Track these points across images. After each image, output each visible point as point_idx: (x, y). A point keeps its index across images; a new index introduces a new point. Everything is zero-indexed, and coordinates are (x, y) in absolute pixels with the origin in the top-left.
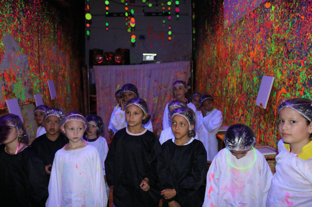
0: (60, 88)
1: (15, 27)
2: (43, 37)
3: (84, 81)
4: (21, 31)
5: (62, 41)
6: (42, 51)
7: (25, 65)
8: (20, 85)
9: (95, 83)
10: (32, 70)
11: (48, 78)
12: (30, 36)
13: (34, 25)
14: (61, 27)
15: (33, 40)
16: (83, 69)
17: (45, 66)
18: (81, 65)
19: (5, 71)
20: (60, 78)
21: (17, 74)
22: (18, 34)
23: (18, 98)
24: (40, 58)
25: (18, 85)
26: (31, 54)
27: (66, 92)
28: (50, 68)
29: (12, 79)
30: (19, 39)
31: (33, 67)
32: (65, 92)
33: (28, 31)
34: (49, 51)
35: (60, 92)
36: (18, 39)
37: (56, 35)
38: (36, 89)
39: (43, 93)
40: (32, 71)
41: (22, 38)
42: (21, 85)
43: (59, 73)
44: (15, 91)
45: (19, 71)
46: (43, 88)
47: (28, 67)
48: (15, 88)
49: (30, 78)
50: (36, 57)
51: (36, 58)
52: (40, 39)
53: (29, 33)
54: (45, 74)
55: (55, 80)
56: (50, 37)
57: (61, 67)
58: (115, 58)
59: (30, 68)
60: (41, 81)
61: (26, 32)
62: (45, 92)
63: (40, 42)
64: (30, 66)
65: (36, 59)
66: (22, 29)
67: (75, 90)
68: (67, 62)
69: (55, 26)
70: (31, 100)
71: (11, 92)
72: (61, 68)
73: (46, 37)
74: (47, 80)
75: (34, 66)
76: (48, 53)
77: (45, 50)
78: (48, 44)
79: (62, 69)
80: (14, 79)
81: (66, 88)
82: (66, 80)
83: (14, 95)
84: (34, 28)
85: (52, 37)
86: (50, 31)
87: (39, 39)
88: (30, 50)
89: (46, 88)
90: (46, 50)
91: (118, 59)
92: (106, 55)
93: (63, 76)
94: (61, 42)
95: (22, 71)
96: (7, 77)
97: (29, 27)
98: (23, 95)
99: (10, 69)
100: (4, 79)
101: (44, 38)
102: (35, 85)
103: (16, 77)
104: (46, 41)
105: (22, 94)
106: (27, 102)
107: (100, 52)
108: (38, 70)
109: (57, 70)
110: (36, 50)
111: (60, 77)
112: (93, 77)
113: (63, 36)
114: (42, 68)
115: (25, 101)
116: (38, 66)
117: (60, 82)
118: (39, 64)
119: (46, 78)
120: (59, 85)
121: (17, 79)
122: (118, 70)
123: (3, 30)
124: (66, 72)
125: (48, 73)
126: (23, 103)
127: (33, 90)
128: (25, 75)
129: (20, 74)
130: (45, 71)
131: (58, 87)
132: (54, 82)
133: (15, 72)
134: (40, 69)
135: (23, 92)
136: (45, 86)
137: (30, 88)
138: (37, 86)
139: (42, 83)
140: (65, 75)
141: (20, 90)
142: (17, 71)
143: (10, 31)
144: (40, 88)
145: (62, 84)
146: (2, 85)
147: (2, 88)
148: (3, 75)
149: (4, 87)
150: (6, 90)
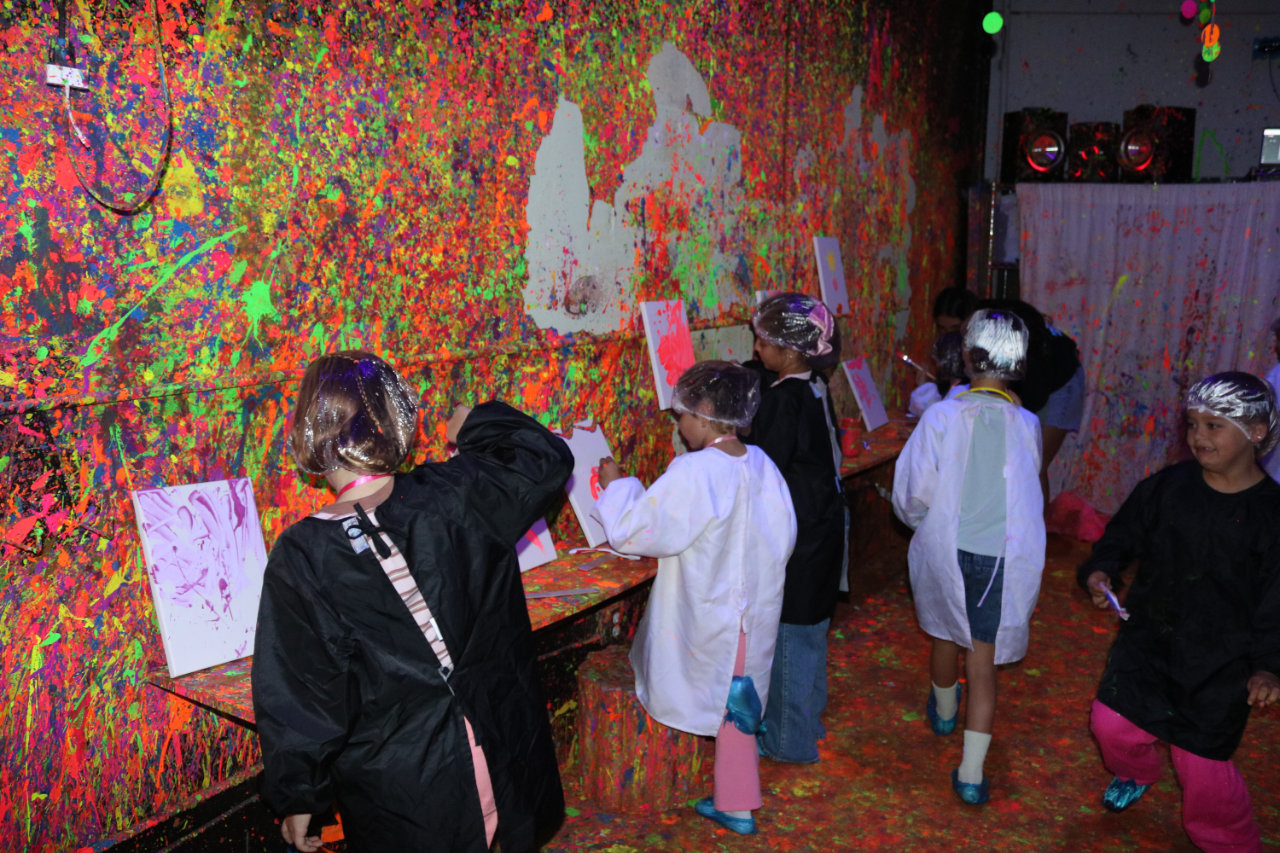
0: (866, 270)
1: (697, 17)
2: (808, 56)
3: (973, 251)
4: (722, 33)
5: (887, 75)
6: (798, 114)
7: (729, 168)
8: (700, 249)
9: (1018, 261)
10: (754, 189)
11: (816, 228)
12: (753, 53)
13: (773, 7)
14: (888, 15)
15: (765, 70)
16: (971, 194)
18: (967, 176)
19: (648, 189)
20: (867, 228)
21: (693, 204)
22: (709, 43)
23: (690, 299)
24: (789, 143)
25: (696, 248)
26: (756, 125)
27: (891, 290)
28: (828, 187)
29: (675, 221)
30: (713, 63)
31: (757, 179)
32: (887, 290)
33: (747, 32)
34: (831, 115)
35: (862, 289)
36: (707, 66)
37: (865, 47)
38: (762, 267)
40: (754, 196)
41: (721, 61)
42: (705, 250)
43: (867, 209)
44: (677, 271)
45: (702, 192)
46: (794, 266)
47: (739, 178)
48: (680, 259)
49: (742, 223)
50: (775, 139)
51: (772, 141)
52: (796, 66)
53: (752, 41)
54: (805, 208)
55: (847, 238)
56: (839, 57)
57: (877, 183)
58: (1118, 149)
59: (747, 181)
60: (788, 235)
61: (740, 38)
62: (799, 281)
63: (792, 75)
64: (748, 174)
65: (772, 148)
66: (726, 25)
67: (927, 286)
68: (905, 165)
69: (860, 9)
70: (741, 310)
71: (667, 275)
72: (874, 186)
73: (822, 57)
74: (811, 236)
75: (763, 175)
76: (822, 122)
77: (813, 110)
78: (825, 84)
79: (879, 191)
80: (682, 225)
81: (891, 271)
82: (895, 238)
83: (676, 285)
84: (774, 21)
85: (845, 55)
86: (838, 30)
87: (792, 65)
88: (749, 110)
89: (806, 267)
90: (817, 111)
91: (1132, 158)
92: (1079, 137)
93: (884, 224)
94: (882, 76)
95: (714, 191)
96: (655, 213)
97: (752, 16)
98: (711, 286)
99: (669, 184)
100: (644, 220)
101: (812, 60)
102: (762, 251)
103: (691, 214)
104: (821, 73)
105: (706, 282)
106: (723, 315)
107: (1052, 123)
108: (779, 191)
109: (858, 196)
110: (777, 110)
111: (870, 224)
112: (1011, 230)
113: (893, 50)
114: (795, 184)
115: (717, 314)
116: (781, 176)
117: (867, 246)
118: (783, 167)
119: (810, 226)
120: (862, 258)
121: (694, 223)
122: (1130, 208)
123: (651, 31)
124: (897, 208)
125: (820, 204)
126: (708, 320)
127: (752, 270)
128: (726, 210)
129: (707, 204)
130: (805, 197)
131: (857, 265)
132: (841, 246)
133: (688, 195)
134: (785, 189)
135: (711, 276)
136: (802, 256)
137: (741, 263)
138: (768, 257)
139: (789, 246)
140: (892, 219)
141: (699, 267)
142: (693, 191)
143: (678, 35)
144: (781, 266)
145: (877, 254)
146: (635, 245)
147: (632, 254)
148: (639, 204)
149: (643, 251)
150: (648, 265)
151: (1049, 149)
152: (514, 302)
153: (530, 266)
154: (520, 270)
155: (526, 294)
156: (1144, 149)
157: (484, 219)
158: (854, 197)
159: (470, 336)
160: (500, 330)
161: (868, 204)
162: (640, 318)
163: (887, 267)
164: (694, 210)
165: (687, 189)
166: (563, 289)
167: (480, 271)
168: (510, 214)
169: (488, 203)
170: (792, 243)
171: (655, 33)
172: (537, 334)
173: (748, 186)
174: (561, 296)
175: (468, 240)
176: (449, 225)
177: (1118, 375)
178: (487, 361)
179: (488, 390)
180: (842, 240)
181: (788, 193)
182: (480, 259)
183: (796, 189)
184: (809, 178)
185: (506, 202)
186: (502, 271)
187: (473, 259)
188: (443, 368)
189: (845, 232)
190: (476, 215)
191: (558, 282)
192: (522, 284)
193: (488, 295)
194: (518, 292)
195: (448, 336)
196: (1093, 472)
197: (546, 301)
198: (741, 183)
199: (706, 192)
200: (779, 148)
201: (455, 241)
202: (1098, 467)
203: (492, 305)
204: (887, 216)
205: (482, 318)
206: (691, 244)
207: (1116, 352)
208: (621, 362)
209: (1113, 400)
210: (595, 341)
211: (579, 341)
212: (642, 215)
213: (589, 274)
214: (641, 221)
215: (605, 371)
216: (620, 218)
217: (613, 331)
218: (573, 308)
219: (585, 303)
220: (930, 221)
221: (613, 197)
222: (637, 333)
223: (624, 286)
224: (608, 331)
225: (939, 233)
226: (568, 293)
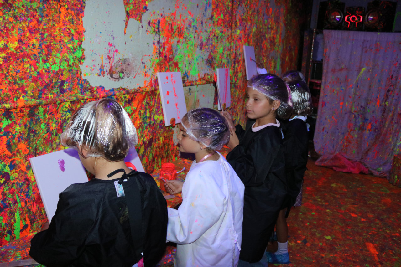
0: (265, 61)
3: (305, 56)
7: (206, 10)
8: (189, 48)
9: (322, 60)
10: (218, 21)
11: (245, 42)
16: (305, 33)
17: (243, 19)
18: (303, 27)
19: (162, 15)
20: (266, 43)
21: (187, 25)
23: (184, 71)
27: (274, 69)
28: (251, 24)
29: (177, 33)
31: (219, 17)
32: (272, 70)
38: (220, 57)
39: (234, 67)
40: (217, 25)
42: (192, 48)
43: (266, 36)
44: (177, 58)
45: (192, 20)
46: (235, 58)
47: (210, 16)
48: (179, 52)
49: (211, 37)
54: (240, 33)
55: (258, 47)
57: (271, 25)
59: (214, 17)
60: (232, 44)
62: (237, 65)
64: (215, 14)
65: (227, 3)
68: (282, 19)
70: (209, 77)
71: (171, 59)
72: (269, 26)
74: (243, 45)
75: (222, 16)
79: (272, 28)
80: (180, 35)
81: (274, 62)
82: (276, 49)
83: (176, 64)
89: (240, 58)
93: (272, 42)
95: (197, 20)
96: (165, 28)
98: (195, 66)
99: (174, 14)
100: (159, 31)
102: (221, 50)
103: (185, 30)
105: (192, 63)
106: (200, 79)
108: (229, 24)
109: (263, 29)
111: (267, 42)
112: (320, 48)
114: (237, 21)
115: (198, 78)
116: (230, 17)
117: (266, 51)
118: (231, 13)
119: (242, 40)
120: (263, 56)
121: (187, 35)
124: (278, 36)
125: (247, 31)
126: (193, 82)
127: (215, 59)
128: (203, 30)
129: (194, 26)
130: (241, 28)
131: (261, 59)
132: (255, 50)
133: (184, 21)
134: (232, 23)
135: (195, 61)
136: (239, 54)
137: (210, 55)
138: (223, 53)
139: (233, 49)
140: (276, 41)
141: (189, 56)
142: (187, 19)
144: (229, 57)
145: (269, 54)
146: (154, 44)
147: (152, 48)
148: (157, 23)
149: (158, 47)
150: (160, 54)
151: (337, 17)
152: (75, 72)
153: (86, 52)
154: (78, 54)
155: (83, 68)
158: (262, 30)
160: (65, 88)
161: (267, 34)
162: (156, 81)
163: (273, 60)
164: (187, 28)
165: (184, 18)
166: (108, 65)
167: (49, 54)
168: (71, 21)
170: (234, 47)
172: (91, 89)
173: (215, 20)
174: (106, 69)
180: (256, 48)
181: (233, 25)
183: (237, 23)
185: (68, 14)
186: (66, 54)
189: (257, 44)
191: (105, 61)
193: (55, 68)
197: (97, 71)
198: (211, 18)
199: (194, 21)
200: (230, 4)
204: (274, 40)
205: (51, 81)
206: (185, 45)
208: (144, 103)
210: (128, 93)
211: (117, 94)
212: (158, 28)
213: (125, 57)
214: (158, 31)
215: (135, 108)
216: (145, 28)
217: (140, 87)
218: (114, 76)
219: (123, 73)
220: (290, 43)
221: (141, 18)
222: (153, 89)
223: (146, 64)
224: (136, 87)
225: (293, 47)
226: (111, 67)
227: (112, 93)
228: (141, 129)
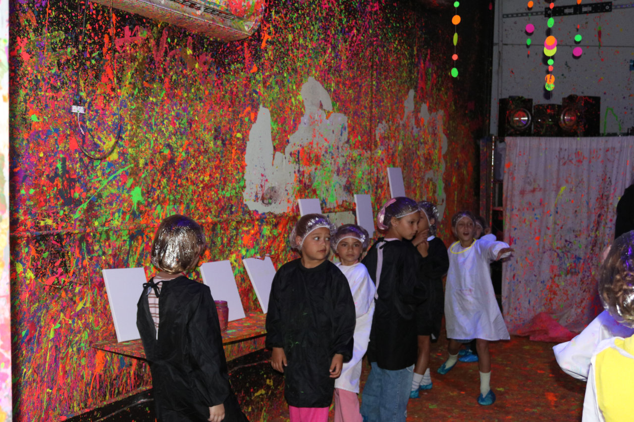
0: (418, 184)
1: (325, 64)
2: (383, 77)
3: (483, 174)
4: (338, 70)
5: (429, 83)
6: (378, 106)
7: (341, 135)
8: (326, 174)
10: (355, 144)
11: (389, 163)
12: (354, 78)
13: (364, 55)
14: (429, 52)
15: (360, 86)
16: (481, 143)
19: (301, 146)
20: (418, 162)
21: (323, 152)
22: (331, 76)
23: (322, 198)
24: (373, 121)
25: (325, 173)
26: (355, 113)
27: (433, 195)
28: (395, 142)
29: (314, 161)
30: (333, 85)
31: (356, 139)
32: (431, 195)
33: (351, 68)
34: (397, 105)
35: (416, 194)
36: (331, 86)
37: (416, 69)
38: (359, 182)
39: (376, 193)
41: (337, 84)
42: (329, 174)
43: (418, 153)
44: (315, 185)
45: (328, 147)
46: (377, 182)
47: (346, 140)
48: (317, 179)
49: (348, 161)
50: (366, 119)
51: (364, 120)
52: (377, 82)
53: (353, 73)
54: (382, 153)
55: (406, 168)
56: (401, 76)
57: (424, 139)
59: (351, 141)
60: (373, 167)
61: (347, 72)
62: (380, 190)
63: (374, 87)
64: (351, 137)
65: (364, 123)
66: (339, 66)
67: (456, 193)
68: (441, 129)
69: (413, 50)
70: (348, 204)
71: (310, 186)
72: (422, 140)
73: (391, 77)
74: (386, 167)
75: (359, 137)
76: (392, 109)
77: (387, 104)
78: (393, 90)
79: (425, 143)
80: (318, 162)
81: (433, 185)
82: (435, 167)
83: (314, 191)
84: (365, 62)
85: (404, 74)
86: (400, 62)
87: (374, 83)
88: (352, 106)
89: (383, 183)
90: (389, 104)
91: (567, 123)
92: (539, 112)
93: (428, 160)
94: (426, 84)
95: (333, 146)
96: (304, 157)
97: (353, 60)
98: (332, 192)
99: (311, 143)
101: (386, 79)
102: (359, 175)
103: (322, 157)
104: (391, 85)
105: (330, 190)
106: (338, 206)
107: (525, 104)
108: (368, 145)
109: (413, 146)
110: (367, 105)
111: (420, 160)
113: (432, 70)
114: (377, 141)
115: (336, 205)
116: (369, 138)
117: (419, 172)
118: (370, 133)
119: (385, 162)
120: (415, 178)
121: (323, 161)
122: (566, 150)
123: (303, 73)
124: (436, 151)
125: (391, 151)
126: (331, 209)
127: (354, 184)
128: (340, 155)
129: (330, 152)
130: (382, 148)
131: (412, 182)
132: (403, 172)
133: (320, 148)
134: (371, 144)
135: (332, 187)
136: (381, 178)
137: (348, 181)
138: (362, 178)
139: (373, 172)
140: (433, 157)
141: (326, 183)
142: (323, 146)
143: (316, 73)
144: (369, 182)
145: (424, 176)
146: (295, 172)
147: (293, 177)
148: (297, 153)
149: (298, 175)
150: (301, 182)
152: (239, 198)
153: (246, 182)
154: (242, 184)
155: (244, 194)
156: (573, 118)
157: (227, 161)
158: (411, 147)
159: (220, 213)
160: (233, 210)
161: (419, 150)
162: (297, 207)
163: (431, 183)
164: (323, 155)
165: (320, 146)
166: (261, 193)
167: (225, 184)
168: (238, 159)
169: (229, 154)
170: (375, 171)
171: (304, 73)
172: (249, 212)
173: (352, 143)
174: (260, 195)
175: (220, 171)
176: (212, 164)
177: (563, 241)
178: (227, 224)
179: (227, 237)
180: (403, 169)
181: (373, 146)
182: (225, 178)
183: (377, 143)
184: (385, 138)
185: (236, 153)
186: (234, 184)
187: (222, 179)
188: (208, 226)
189: (405, 165)
190: (223, 159)
191: (259, 189)
192: (243, 190)
193: (228, 195)
194: (241, 193)
195: (211, 212)
196: (552, 296)
197: (253, 198)
198: (348, 142)
199: (330, 147)
200: (368, 123)
201: (214, 171)
202: (555, 293)
203: (230, 199)
204: (430, 156)
205: (225, 205)
206: (322, 172)
207: (561, 228)
208: (288, 227)
209: (561, 255)
210: (275, 216)
211: (268, 217)
212: (298, 158)
213: (273, 186)
214: (298, 161)
215: (280, 231)
216: (287, 160)
217: (284, 213)
218: (266, 201)
219: (271, 199)
220: (457, 158)
221: (284, 150)
222: (295, 214)
223: (289, 192)
224: (282, 212)
225: (463, 164)
226: (263, 194)
227: (264, 216)
228: (284, 252)
